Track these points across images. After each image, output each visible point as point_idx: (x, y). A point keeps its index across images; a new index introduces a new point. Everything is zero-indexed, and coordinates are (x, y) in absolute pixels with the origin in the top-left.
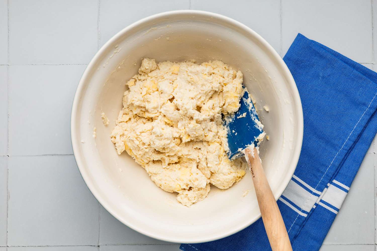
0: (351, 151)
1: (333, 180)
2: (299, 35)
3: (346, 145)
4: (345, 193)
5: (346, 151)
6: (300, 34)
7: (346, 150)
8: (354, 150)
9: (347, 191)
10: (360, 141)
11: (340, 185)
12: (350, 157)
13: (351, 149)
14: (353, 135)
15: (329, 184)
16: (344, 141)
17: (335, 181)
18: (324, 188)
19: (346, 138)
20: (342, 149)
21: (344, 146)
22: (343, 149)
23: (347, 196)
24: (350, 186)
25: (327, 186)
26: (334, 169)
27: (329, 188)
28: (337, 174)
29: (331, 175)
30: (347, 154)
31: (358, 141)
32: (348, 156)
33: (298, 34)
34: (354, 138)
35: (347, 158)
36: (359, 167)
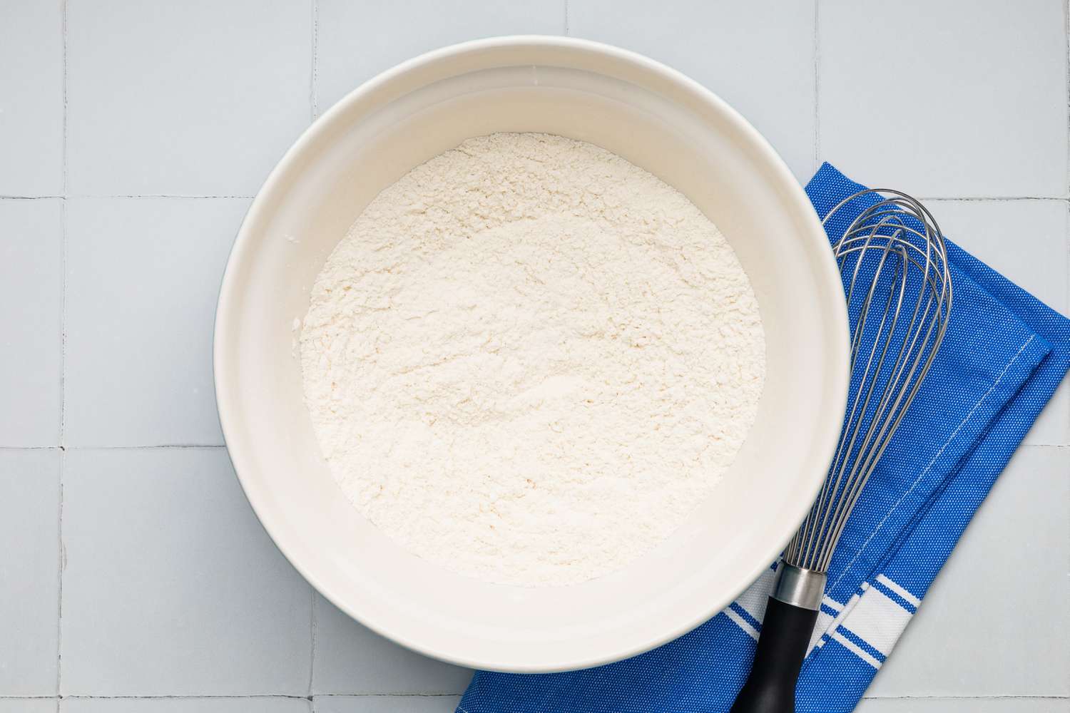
0: (936, 499)
1: (878, 574)
2: (826, 166)
3: (923, 483)
4: (907, 615)
5: (922, 500)
6: (829, 165)
7: (922, 495)
8: (943, 497)
9: (912, 609)
10: (964, 474)
11: (895, 591)
12: (930, 515)
13: (937, 493)
14: (945, 456)
15: (865, 586)
16: (919, 469)
17: (882, 579)
18: (852, 595)
19: (927, 461)
20: (912, 491)
21: (917, 484)
22: (916, 492)
23: (911, 622)
24: (921, 595)
25: (860, 588)
26: (885, 544)
27: (864, 596)
28: (890, 559)
29: (873, 561)
30: (923, 506)
31: (957, 474)
32: (925, 513)
33: (824, 165)
34: (948, 466)
35: (921, 518)
36: (952, 548)
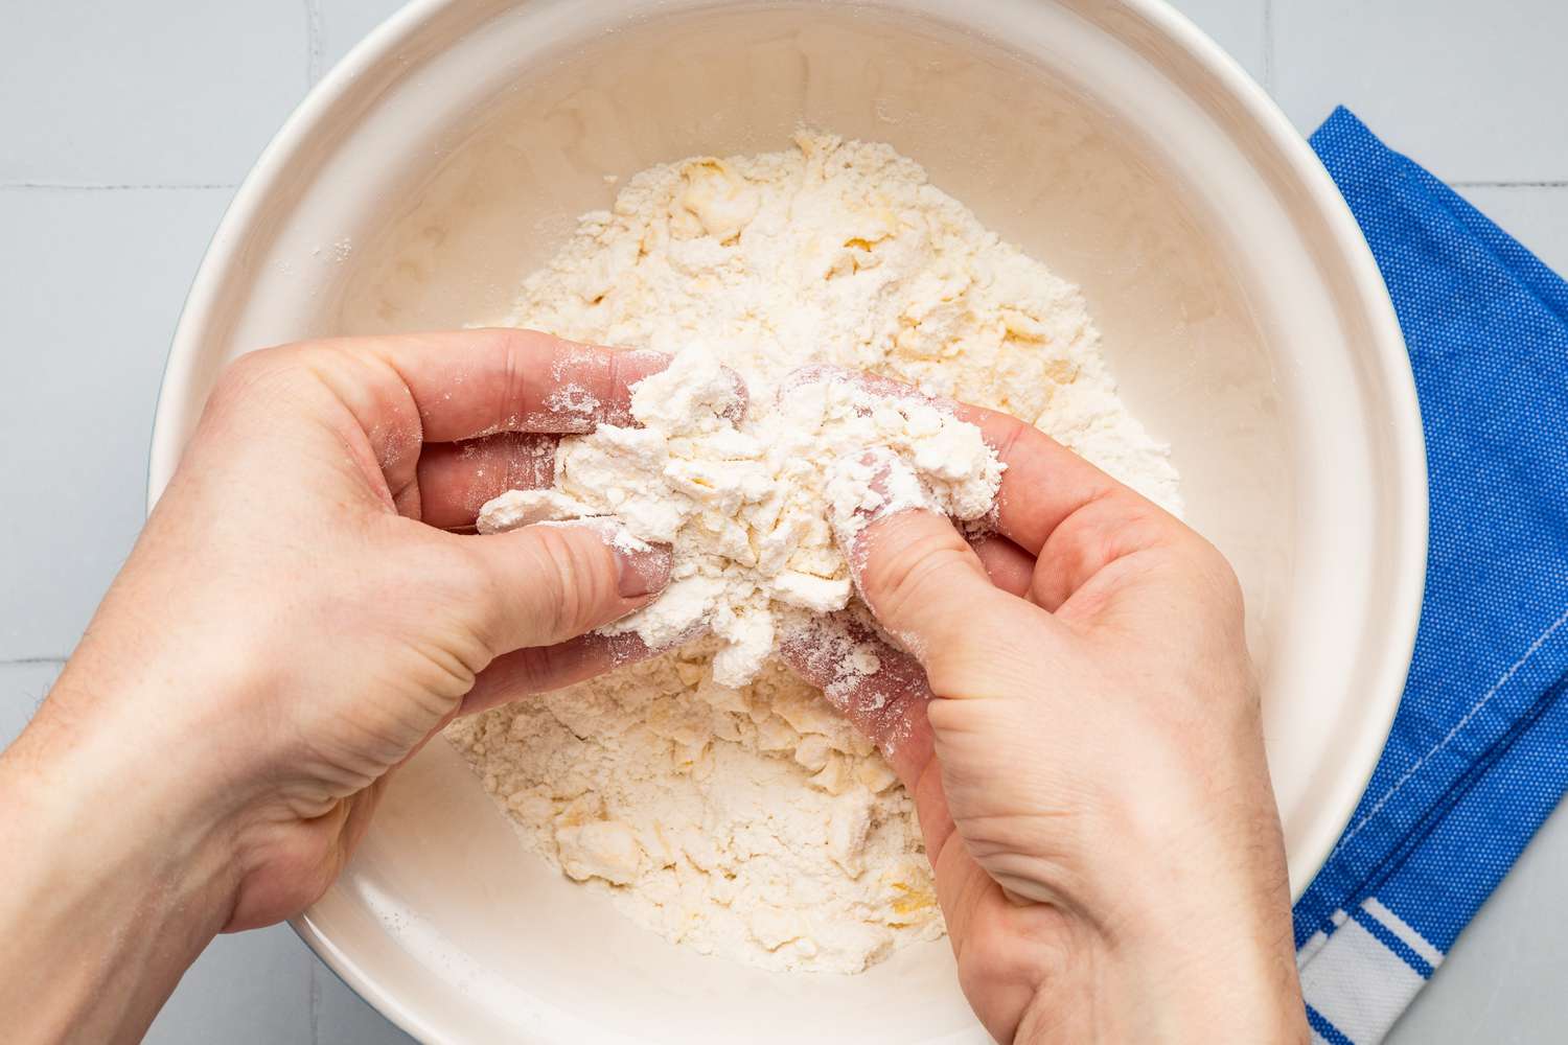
0: (1489, 766)
1: (1366, 897)
2: (1341, 114)
3: (1468, 733)
4: (1415, 980)
5: (1464, 764)
6: (1347, 111)
7: (1463, 755)
8: (1504, 762)
9: (1425, 970)
10: (1547, 723)
11: (1397, 933)
12: (1476, 794)
13: (1494, 753)
14: (1517, 684)
15: (1339, 917)
16: (1463, 706)
17: (1373, 907)
18: (1313, 933)
19: (1479, 692)
20: (1446, 746)
21: (1457, 733)
22: (1453, 748)
23: (1420, 995)
24: (1445, 944)
25: (1330, 921)
26: (1385, 840)
27: (1337, 938)
28: (1392, 871)
29: (1360, 870)
30: (1464, 776)
31: (1532, 721)
32: (1466, 790)
33: (1336, 111)
34: (1518, 705)
35: (1458, 799)
36: (1513, 860)
